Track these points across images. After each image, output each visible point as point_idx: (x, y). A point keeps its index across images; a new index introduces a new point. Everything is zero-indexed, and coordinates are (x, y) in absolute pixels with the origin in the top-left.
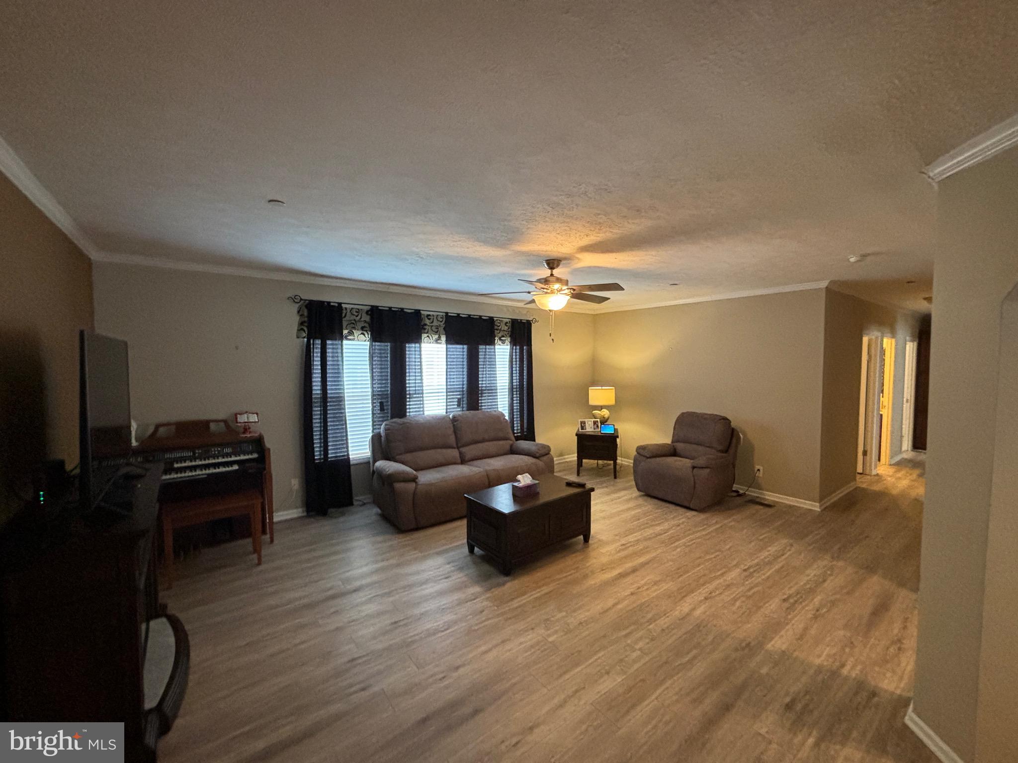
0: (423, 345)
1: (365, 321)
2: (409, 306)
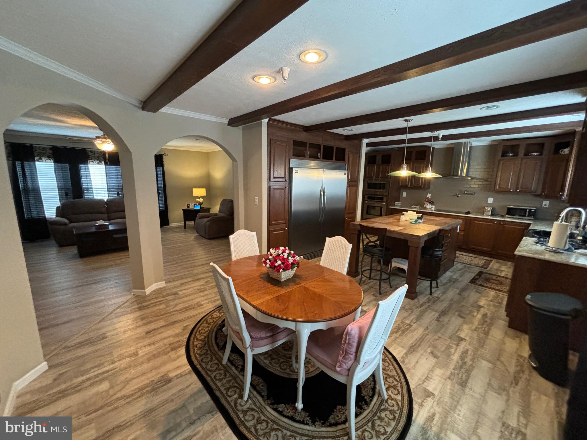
0: (89, 165)
1: (49, 153)
2: (78, 146)
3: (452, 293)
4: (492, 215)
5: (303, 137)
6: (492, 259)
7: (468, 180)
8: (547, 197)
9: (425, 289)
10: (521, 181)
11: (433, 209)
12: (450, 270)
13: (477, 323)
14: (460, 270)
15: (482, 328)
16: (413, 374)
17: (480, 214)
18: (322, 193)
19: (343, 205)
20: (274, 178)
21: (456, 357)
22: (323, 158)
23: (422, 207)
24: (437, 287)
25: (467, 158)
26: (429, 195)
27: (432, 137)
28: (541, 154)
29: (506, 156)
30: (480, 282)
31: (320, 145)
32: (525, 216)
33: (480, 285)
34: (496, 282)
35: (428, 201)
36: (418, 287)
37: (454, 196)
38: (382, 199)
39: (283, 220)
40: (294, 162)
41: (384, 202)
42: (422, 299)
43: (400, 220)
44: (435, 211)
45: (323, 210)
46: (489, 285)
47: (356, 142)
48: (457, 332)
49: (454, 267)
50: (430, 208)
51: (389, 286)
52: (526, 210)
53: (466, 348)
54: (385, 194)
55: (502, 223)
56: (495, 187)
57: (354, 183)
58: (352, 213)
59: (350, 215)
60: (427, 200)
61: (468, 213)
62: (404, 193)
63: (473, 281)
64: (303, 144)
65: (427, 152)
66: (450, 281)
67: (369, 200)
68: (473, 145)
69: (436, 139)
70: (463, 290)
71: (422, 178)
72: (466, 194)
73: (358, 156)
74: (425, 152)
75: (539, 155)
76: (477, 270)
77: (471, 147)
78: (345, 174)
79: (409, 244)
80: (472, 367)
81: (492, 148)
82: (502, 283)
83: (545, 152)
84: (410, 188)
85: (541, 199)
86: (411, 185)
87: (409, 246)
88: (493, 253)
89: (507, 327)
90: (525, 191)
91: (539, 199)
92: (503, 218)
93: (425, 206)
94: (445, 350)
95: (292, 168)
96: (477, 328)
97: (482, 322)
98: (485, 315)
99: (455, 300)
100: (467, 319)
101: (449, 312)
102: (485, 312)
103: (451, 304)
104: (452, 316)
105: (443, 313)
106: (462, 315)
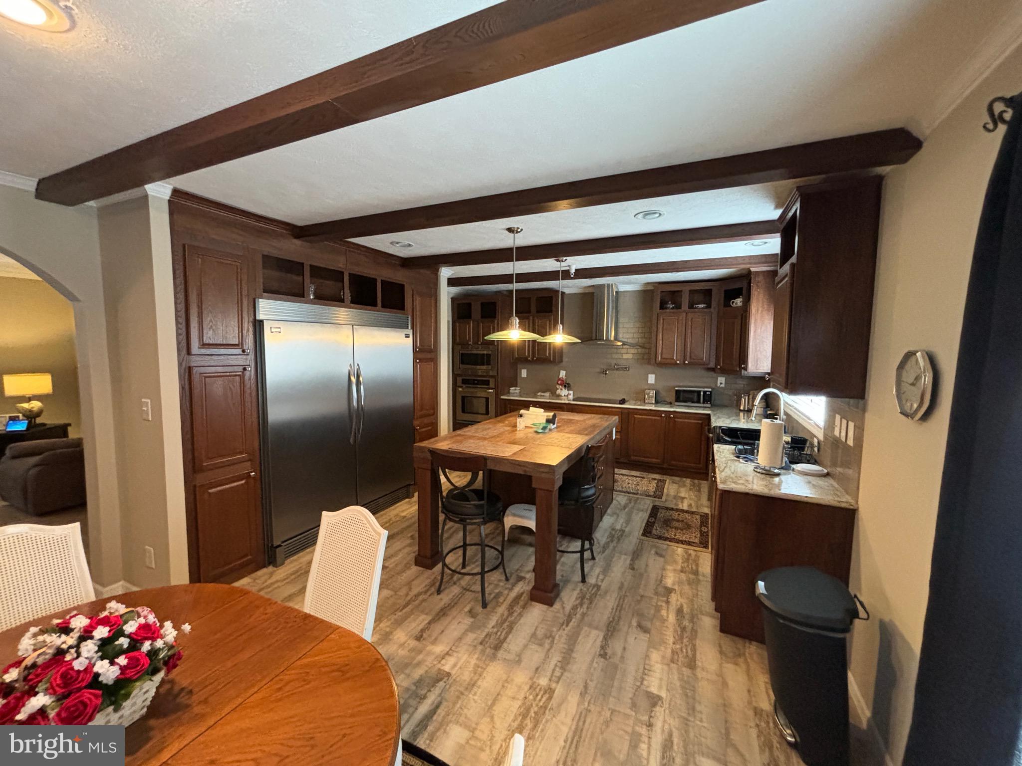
3: (620, 567)
4: (657, 402)
5: (292, 249)
6: (665, 477)
7: (617, 347)
8: (723, 372)
9: (573, 572)
10: (689, 346)
11: (571, 397)
12: (609, 511)
13: (671, 640)
14: (625, 508)
15: (681, 650)
17: (639, 403)
18: (353, 379)
19: (407, 399)
20: (204, 345)
22: (353, 302)
23: (554, 394)
24: (593, 558)
25: (614, 311)
26: (563, 374)
27: (559, 271)
28: (709, 306)
29: (666, 308)
30: (657, 530)
31: (342, 273)
32: (699, 402)
33: (660, 538)
34: (680, 525)
35: (561, 385)
36: (558, 567)
37: (600, 373)
38: (487, 383)
39: (241, 453)
40: (266, 308)
41: (492, 389)
42: (569, 597)
43: (516, 426)
44: (574, 400)
45: (356, 415)
46: (671, 534)
47: (426, 272)
48: (642, 681)
49: (614, 502)
50: (566, 396)
51: (504, 578)
52: (700, 392)
54: (491, 373)
55: (672, 416)
56: (656, 357)
57: (429, 356)
58: (430, 415)
59: (426, 420)
60: (559, 382)
61: (623, 401)
62: (523, 371)
63: (647, 531)
64: (292, 267)
65: (554, 298)
66: (611, 537)
67: (464, 386)
68: (620, 290)
69: (566, 275)
70: (636, 555)
71: (550, 344)
72: (618, 369)
73: (433, 302)
74: (551, 298)
75: (706, 308)
76: (648, 504)
77: (617, 292)
78: (407, 336)
79: (534, 486)
81: (647, 294)
82: (688, 527)
83: (714, 304)
84: (532, 362)
85: (715, 375)
86: (533, 356)
87: (534, 489)
88: (665, 466)
89: (719, 633)
90: (695, 364)
91: (712, 374)
92: (671, 407)
93: (558, 392)
95: (261, 322)
96: (673, 652)
97: (679, 633)
98: (680, 611)
99: (626, 584)
100: (653, 631)
101: (621, 623)
102: (679, 603)
103: (622, 598)
104: (627, 633)
105: (611, 630)
106: (644, 623)
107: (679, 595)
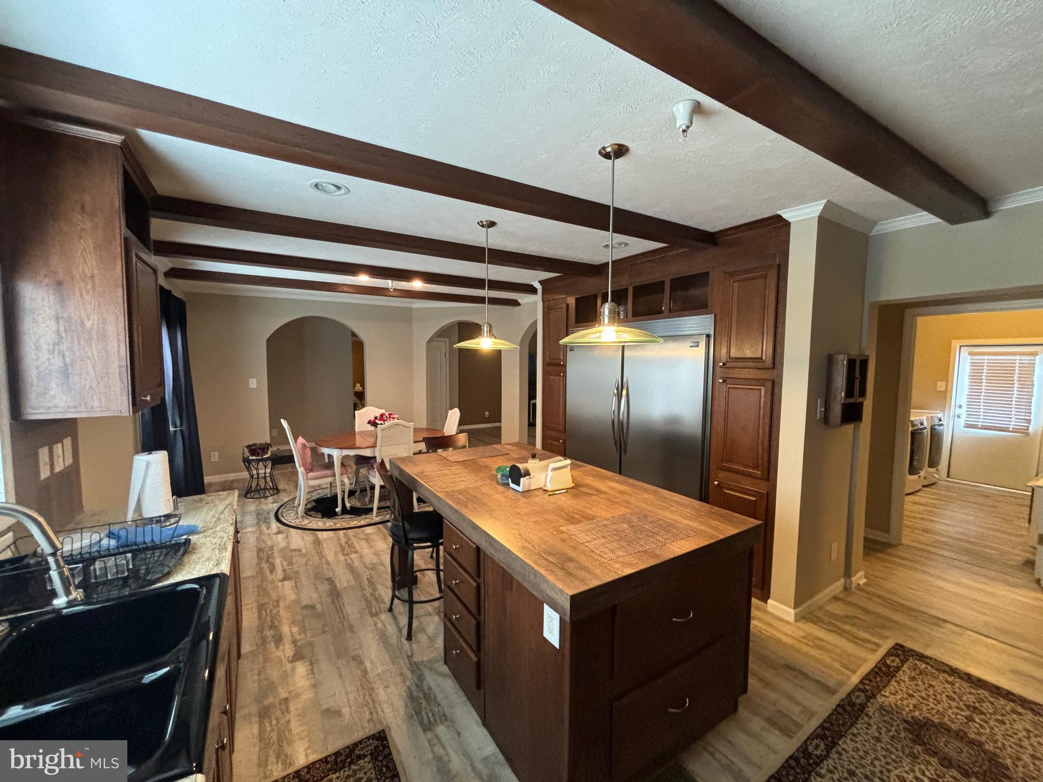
13: (281, 613)
15: (271, 611)
16: (297, 533)
21: (278, 562)
31: (627, 290)
48: (296, 582)
53: (274, 574)
57: (752, 374)
59: (745, 482)
78: (696, 345)
80: (259, 564)
94: (291, 559)
96: (278, 606)
97: (275, 621)
98: (278, 640)
99: (349, 634)
100: (299, 610)
101: (329, 600)
102: (281, 648)
103: (343, 617)
104: (320, 597)
105: (335, 594)
106: (310, 612)
107: (283, 657)
